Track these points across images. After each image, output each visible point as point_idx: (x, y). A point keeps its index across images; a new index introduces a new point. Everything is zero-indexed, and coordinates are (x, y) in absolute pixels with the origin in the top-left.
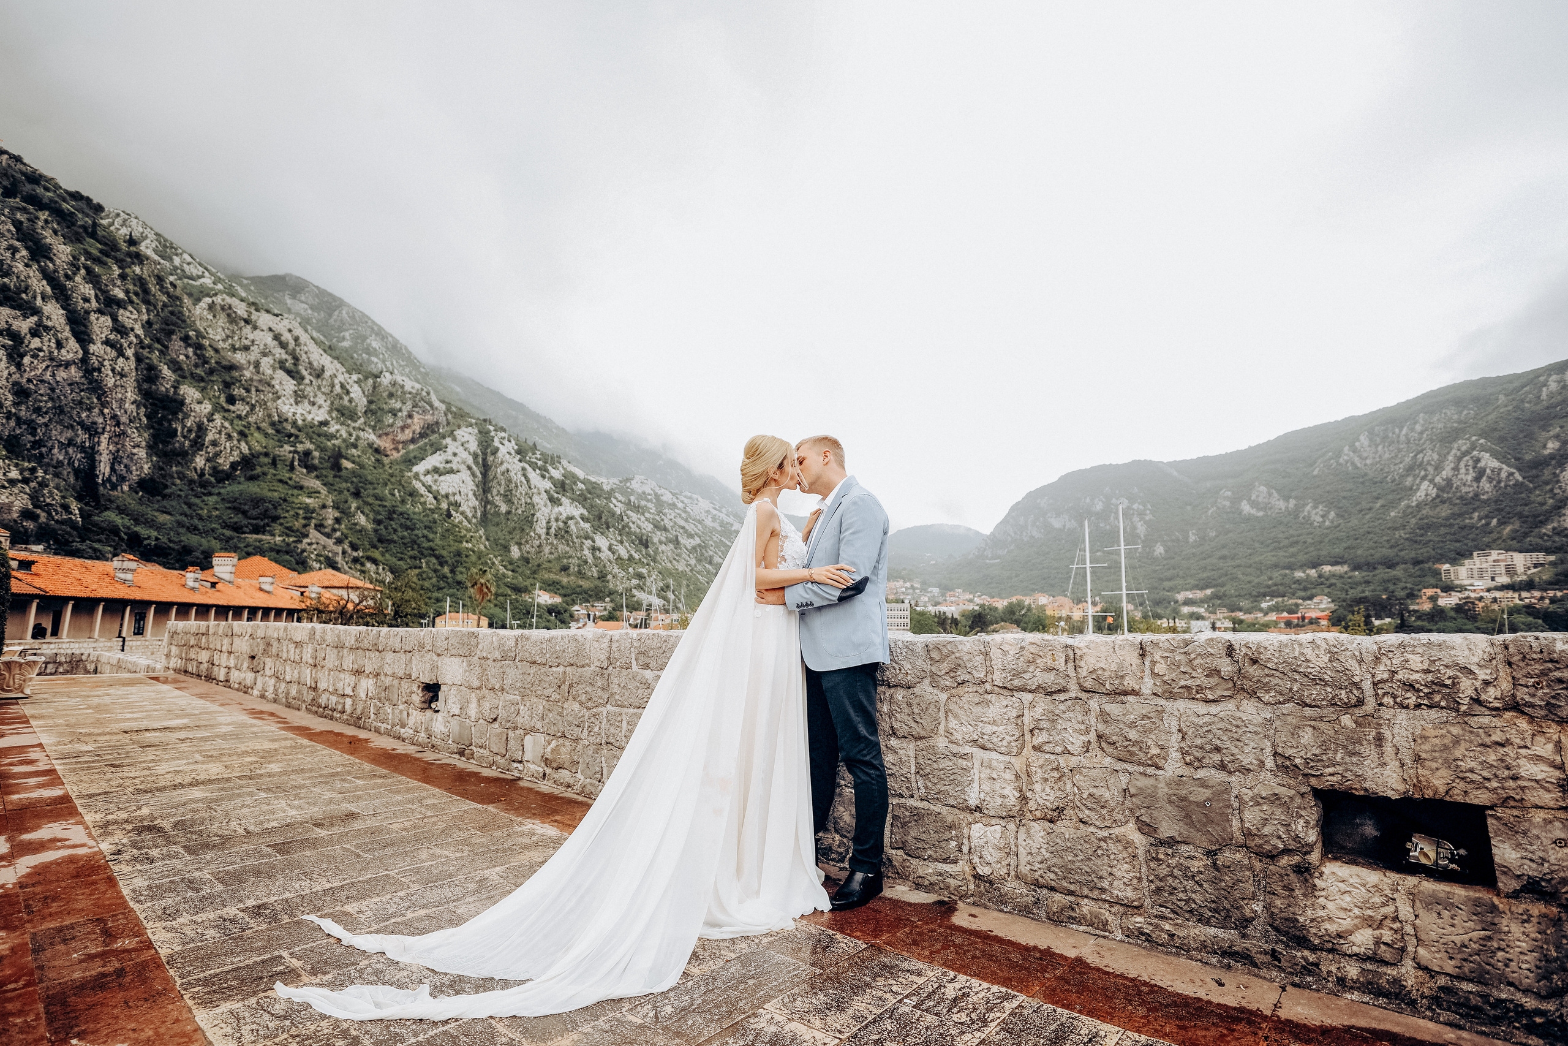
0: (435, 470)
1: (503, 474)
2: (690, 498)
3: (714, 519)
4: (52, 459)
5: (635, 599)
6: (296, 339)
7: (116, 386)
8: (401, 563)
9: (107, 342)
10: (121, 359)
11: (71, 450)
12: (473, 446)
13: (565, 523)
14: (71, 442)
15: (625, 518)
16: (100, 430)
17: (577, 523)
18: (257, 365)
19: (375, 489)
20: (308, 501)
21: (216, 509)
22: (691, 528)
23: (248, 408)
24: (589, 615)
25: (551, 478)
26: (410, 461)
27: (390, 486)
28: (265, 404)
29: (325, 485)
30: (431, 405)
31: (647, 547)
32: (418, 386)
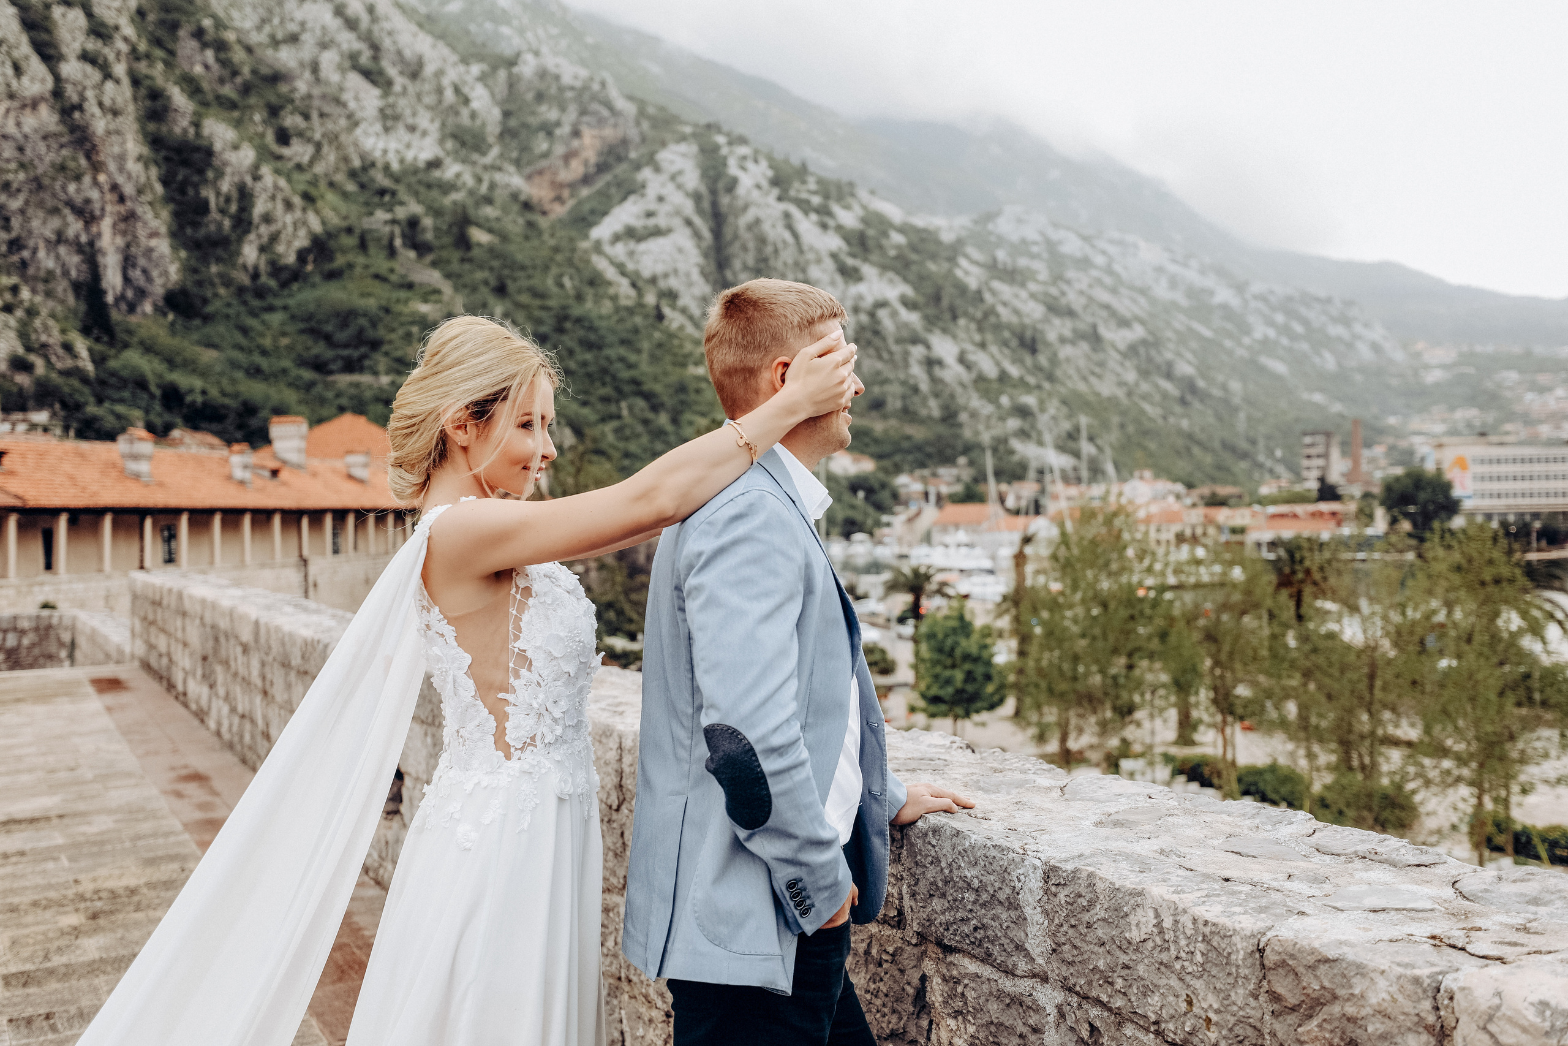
0: (631, 234)
1: (750, 227)
2: (1120, 243)
3: (1173, 283)
4: (38, 268)
5: (1016, 458)
6: (371, 9)
7: (109, 133)
8: (586, 411)
9: (86, 57)
10: (109, 85)
11: (62, 250)
12: (692, 179)
13: (872, 314)
14: (60, 238)
15: (988, 297)
16: (98, 213)
17: (894, 314)
18: (315, 68)
19: (529, 277)
20: (424, 308)
21: (284, 334)
22: (1124, 306)
23: (310, 150)
24: (926, 495)
25: (839, 228)
26: (584, 220)
27: (554, 270)
28: (337, 137)
29: (448, 276)
30: (609, 105)
31: (1033, 350)
32: (584, 73)
